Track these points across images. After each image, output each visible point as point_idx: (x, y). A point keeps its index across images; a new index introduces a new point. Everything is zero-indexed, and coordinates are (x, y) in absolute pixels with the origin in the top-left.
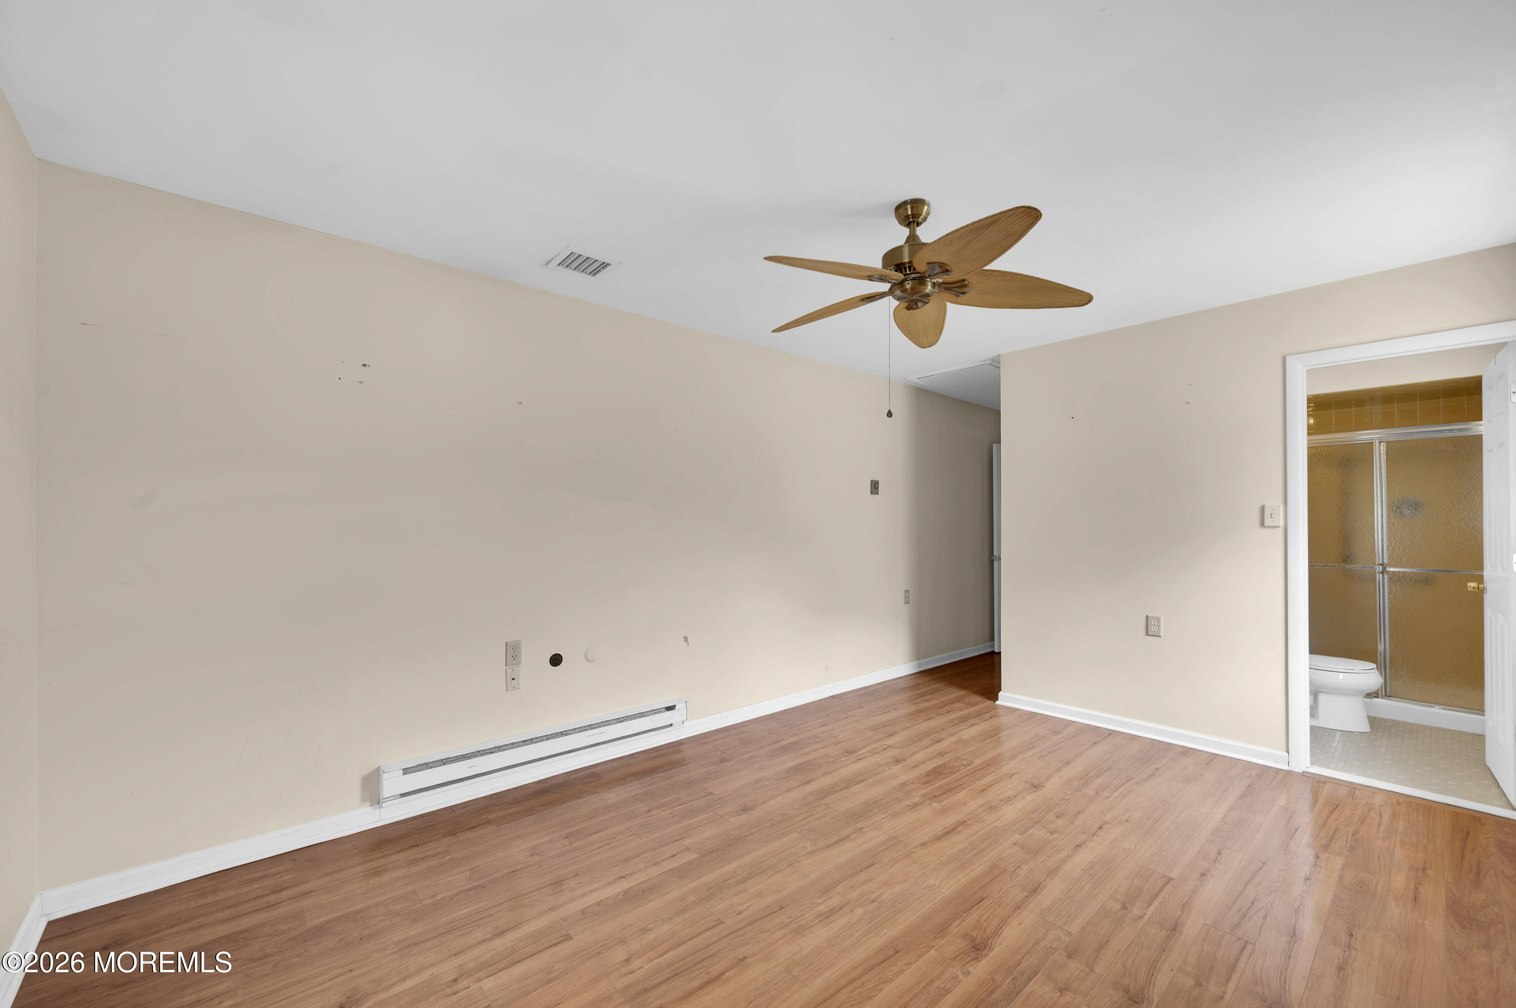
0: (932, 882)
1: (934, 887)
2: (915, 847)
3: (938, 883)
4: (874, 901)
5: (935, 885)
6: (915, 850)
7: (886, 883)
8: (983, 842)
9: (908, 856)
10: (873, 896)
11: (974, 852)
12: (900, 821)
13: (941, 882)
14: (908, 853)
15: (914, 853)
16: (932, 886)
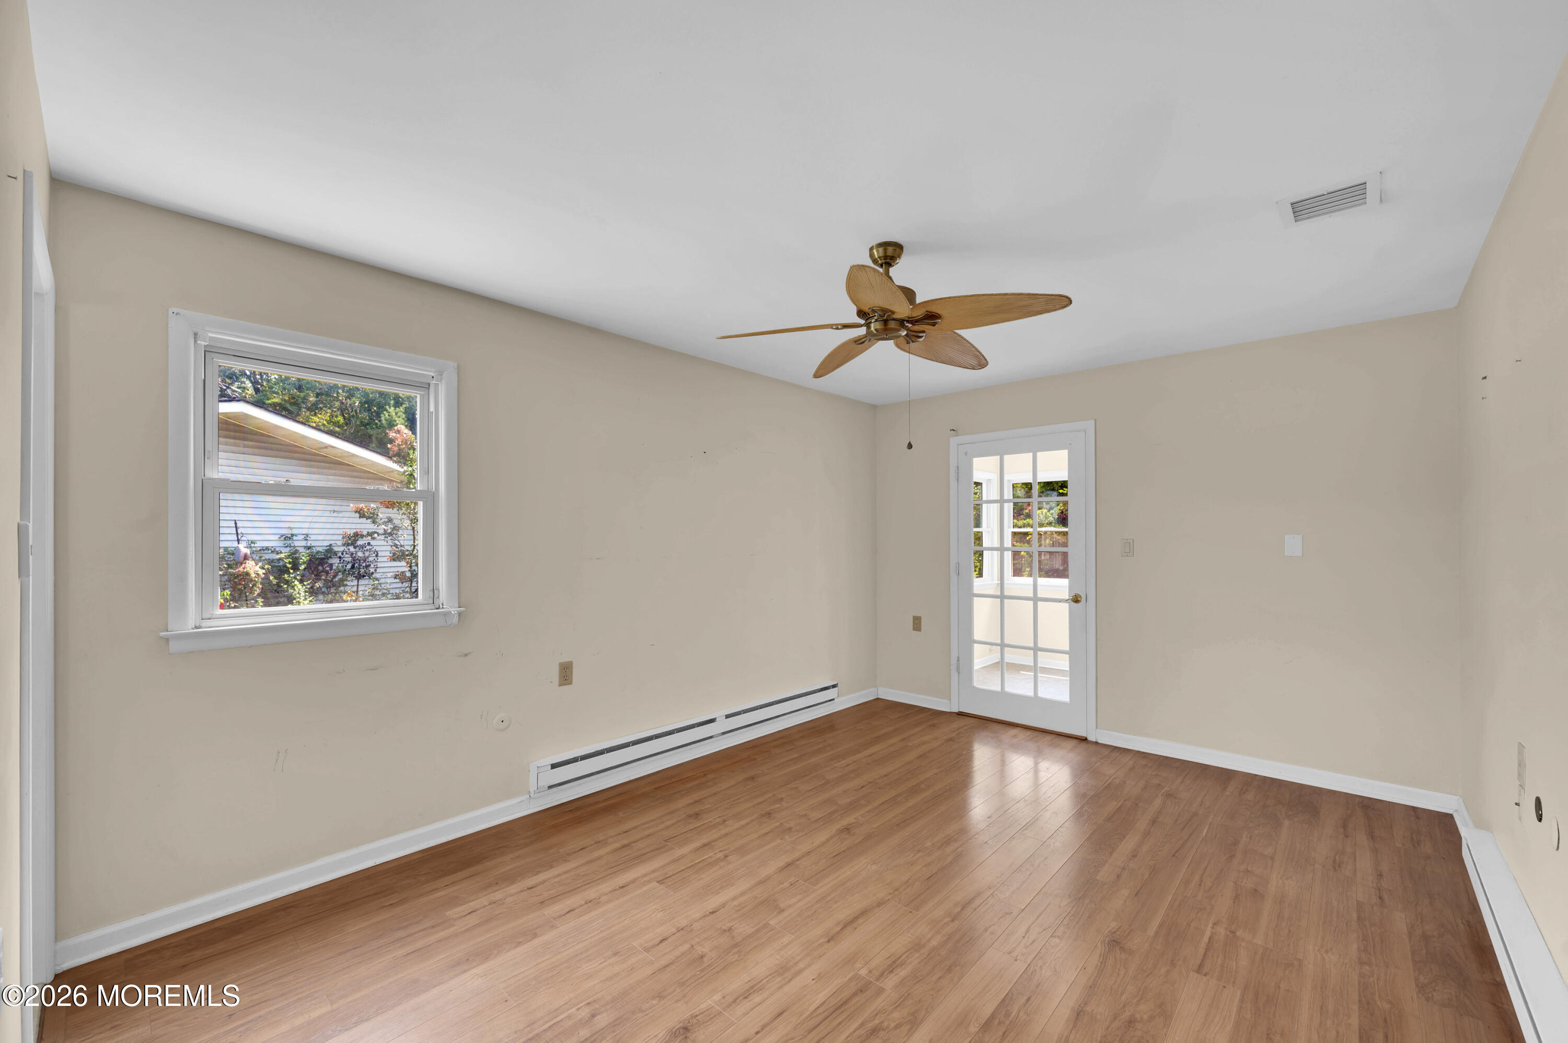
0: (874, 867)
1: (872, 863)
2: (889, 900)
3: (869, 867)
4: (919, 851)
5: (871, 865)
6: (889, 897)
7: (912, 864)
8: (815, 912)
9: (896, 890)
10: (920, 854)
11: (829, 898)
12: (909, 935)
13: (866, 868)
14: (896, 893)
15: (890, 894)
16: (874, 864)
